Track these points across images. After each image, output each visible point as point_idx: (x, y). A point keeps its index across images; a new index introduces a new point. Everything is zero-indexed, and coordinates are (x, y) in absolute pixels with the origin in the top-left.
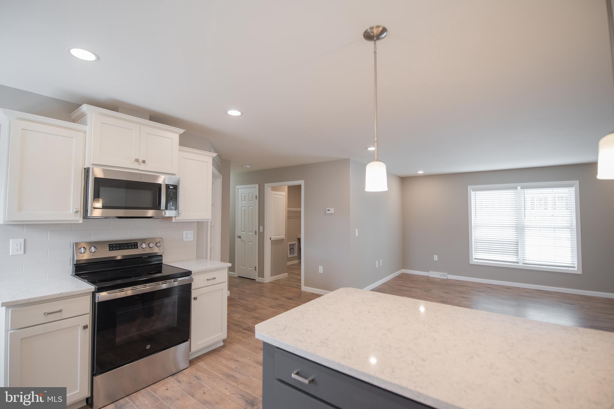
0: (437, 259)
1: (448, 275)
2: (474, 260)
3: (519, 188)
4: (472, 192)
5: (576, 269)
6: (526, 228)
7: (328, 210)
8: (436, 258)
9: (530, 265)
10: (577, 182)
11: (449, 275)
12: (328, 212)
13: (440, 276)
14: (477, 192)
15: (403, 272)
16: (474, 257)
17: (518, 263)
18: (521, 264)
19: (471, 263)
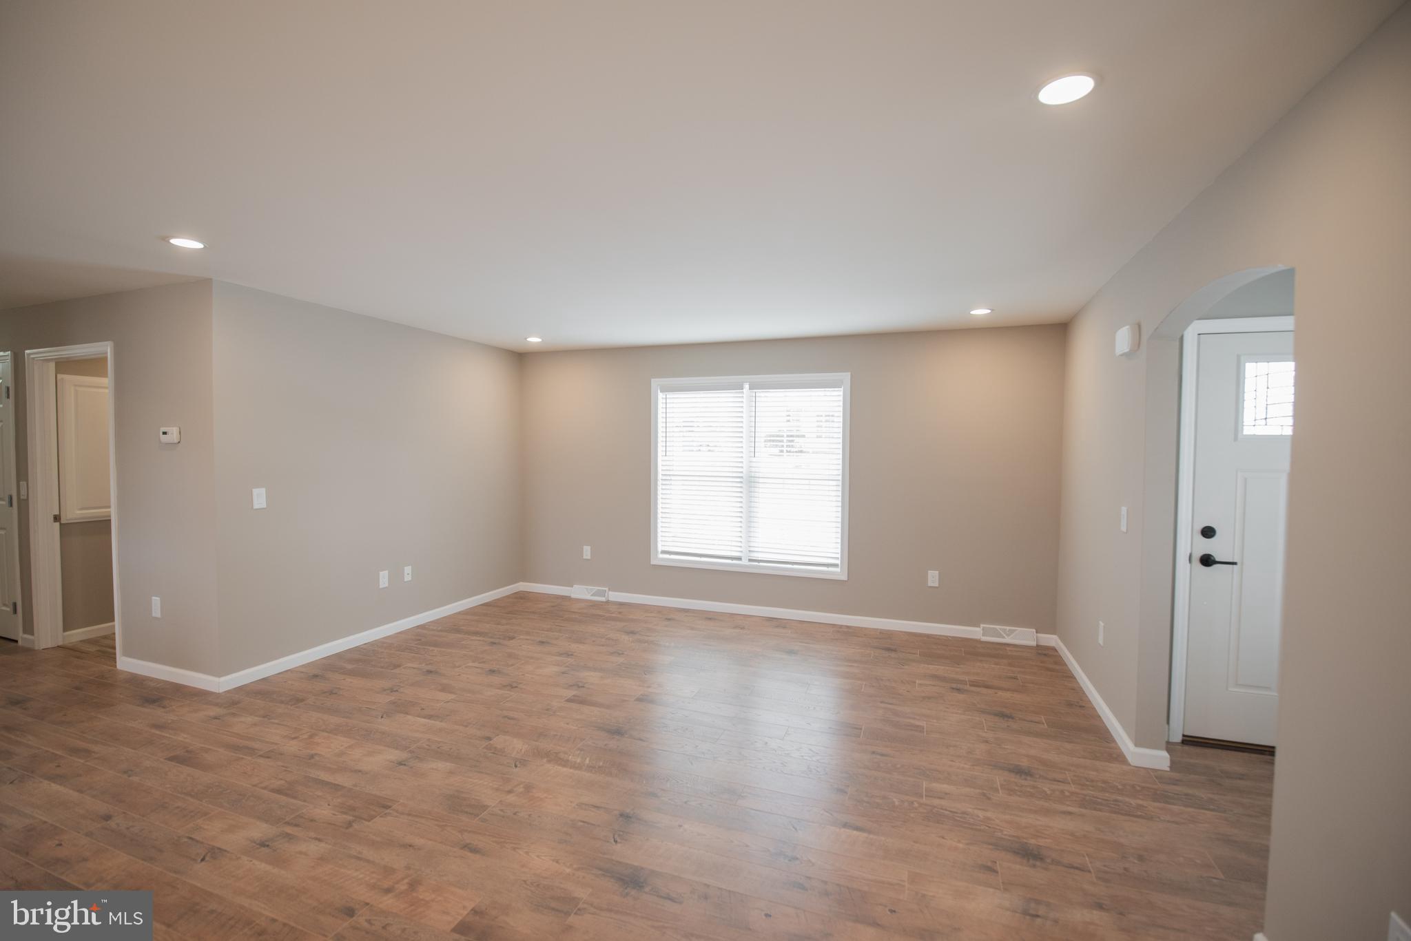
0: (589, 555)
1: (610, 593)
2: (661, 556)
3: (747, 386)
4: (661, 395)
5: (838, 570)
6: (761, 480)
7: (165, 433)
8: (587, 552)
9: (761, 564)
10: (846, 377)
11: (612, 591)
12: (163, 438)
13: (592, 595)
14: (670, 395)
15: (522, 589)
16: (660, 548)
17: (740, 559)
18: (745, 562)
19: (653, 562)
